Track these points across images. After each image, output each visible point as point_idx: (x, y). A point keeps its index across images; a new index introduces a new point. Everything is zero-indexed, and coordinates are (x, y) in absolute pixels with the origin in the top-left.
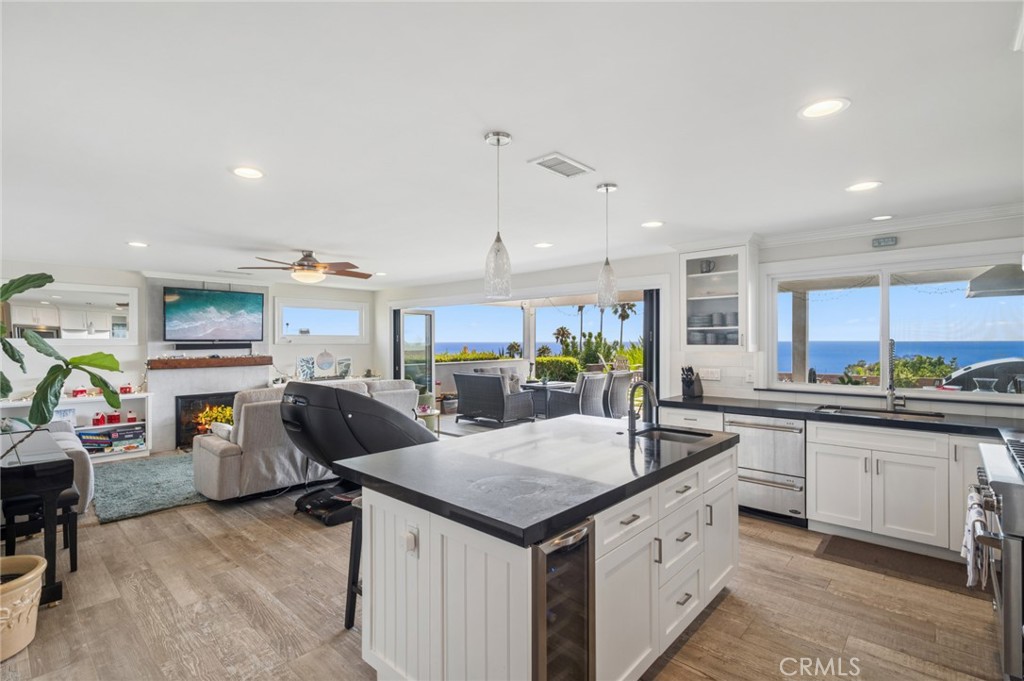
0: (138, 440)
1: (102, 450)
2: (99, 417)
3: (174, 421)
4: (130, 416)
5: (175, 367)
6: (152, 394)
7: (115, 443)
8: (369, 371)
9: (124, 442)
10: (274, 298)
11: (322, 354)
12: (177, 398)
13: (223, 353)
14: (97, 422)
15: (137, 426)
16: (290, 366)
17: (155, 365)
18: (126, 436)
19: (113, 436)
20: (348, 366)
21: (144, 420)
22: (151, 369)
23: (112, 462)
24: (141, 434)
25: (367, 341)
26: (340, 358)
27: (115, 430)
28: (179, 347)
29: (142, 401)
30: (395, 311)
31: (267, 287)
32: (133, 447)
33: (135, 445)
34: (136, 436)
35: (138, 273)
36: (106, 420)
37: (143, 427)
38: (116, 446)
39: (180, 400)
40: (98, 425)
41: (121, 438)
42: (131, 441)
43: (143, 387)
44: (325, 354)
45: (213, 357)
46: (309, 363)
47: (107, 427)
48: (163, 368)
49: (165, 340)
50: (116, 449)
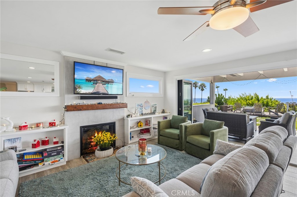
0: (60, 156)
1: (37, 165)
2: (36, 143)
3: (79, 141)
4: (55, 140)
5: (80, 110)
6: (68, 127)
7: (45, 159)
8: (163, 110)
9: (51, 158)
10: (126, 72)
11: (145, 102)
12: (81, 127)
13: (104, 101)
14: (34, 146)
15: (59, 146)
16: (133, 108)
17: (69, 108)
18: (53, 154)
19: (44, 155)
20: (156, 108)
21: (63, 142)
22: (67, 111)
23: (43, 172)
24: (61, 152)
25: (163, 96)
26: (152, 104)
27: (46, 150)
28: (82, 98)
29: (62, 131)
30: (178, 81)
31: (124, 66)
32: (57, 161)
33: (58, 159)
34: (58, 154)
35: (59, 53)
36: (41, 143)
37: (63, 146)
38: (46, 161)
39: (82, 129)
40: (35, 147)
41: (49, 156)
42: (55, 157)
43: (63, 122)
44: (147, 102)
45: (99, 103)
46: (141, 106)
47: (41, 148)
48: (74, 110)
49: (75, 94)
50: (46, 163)
